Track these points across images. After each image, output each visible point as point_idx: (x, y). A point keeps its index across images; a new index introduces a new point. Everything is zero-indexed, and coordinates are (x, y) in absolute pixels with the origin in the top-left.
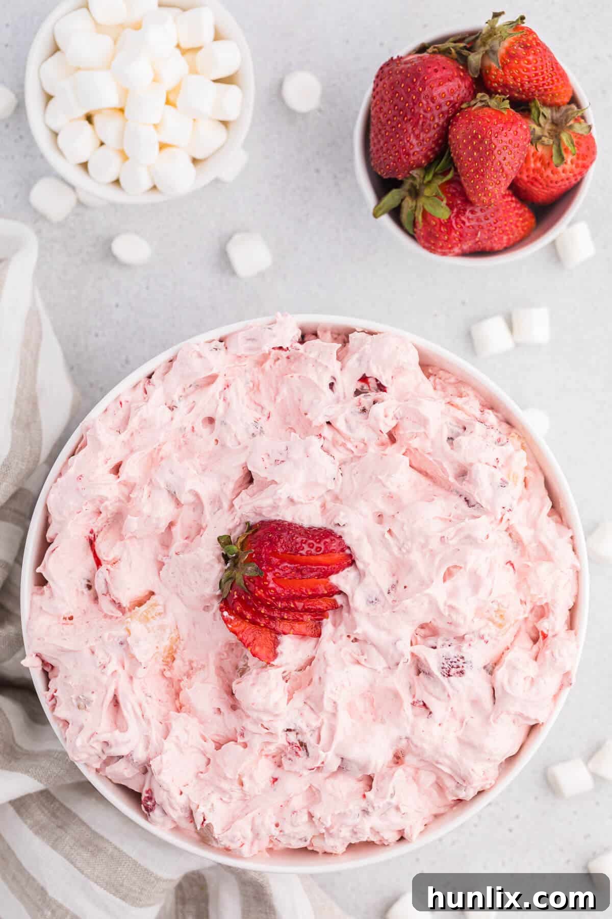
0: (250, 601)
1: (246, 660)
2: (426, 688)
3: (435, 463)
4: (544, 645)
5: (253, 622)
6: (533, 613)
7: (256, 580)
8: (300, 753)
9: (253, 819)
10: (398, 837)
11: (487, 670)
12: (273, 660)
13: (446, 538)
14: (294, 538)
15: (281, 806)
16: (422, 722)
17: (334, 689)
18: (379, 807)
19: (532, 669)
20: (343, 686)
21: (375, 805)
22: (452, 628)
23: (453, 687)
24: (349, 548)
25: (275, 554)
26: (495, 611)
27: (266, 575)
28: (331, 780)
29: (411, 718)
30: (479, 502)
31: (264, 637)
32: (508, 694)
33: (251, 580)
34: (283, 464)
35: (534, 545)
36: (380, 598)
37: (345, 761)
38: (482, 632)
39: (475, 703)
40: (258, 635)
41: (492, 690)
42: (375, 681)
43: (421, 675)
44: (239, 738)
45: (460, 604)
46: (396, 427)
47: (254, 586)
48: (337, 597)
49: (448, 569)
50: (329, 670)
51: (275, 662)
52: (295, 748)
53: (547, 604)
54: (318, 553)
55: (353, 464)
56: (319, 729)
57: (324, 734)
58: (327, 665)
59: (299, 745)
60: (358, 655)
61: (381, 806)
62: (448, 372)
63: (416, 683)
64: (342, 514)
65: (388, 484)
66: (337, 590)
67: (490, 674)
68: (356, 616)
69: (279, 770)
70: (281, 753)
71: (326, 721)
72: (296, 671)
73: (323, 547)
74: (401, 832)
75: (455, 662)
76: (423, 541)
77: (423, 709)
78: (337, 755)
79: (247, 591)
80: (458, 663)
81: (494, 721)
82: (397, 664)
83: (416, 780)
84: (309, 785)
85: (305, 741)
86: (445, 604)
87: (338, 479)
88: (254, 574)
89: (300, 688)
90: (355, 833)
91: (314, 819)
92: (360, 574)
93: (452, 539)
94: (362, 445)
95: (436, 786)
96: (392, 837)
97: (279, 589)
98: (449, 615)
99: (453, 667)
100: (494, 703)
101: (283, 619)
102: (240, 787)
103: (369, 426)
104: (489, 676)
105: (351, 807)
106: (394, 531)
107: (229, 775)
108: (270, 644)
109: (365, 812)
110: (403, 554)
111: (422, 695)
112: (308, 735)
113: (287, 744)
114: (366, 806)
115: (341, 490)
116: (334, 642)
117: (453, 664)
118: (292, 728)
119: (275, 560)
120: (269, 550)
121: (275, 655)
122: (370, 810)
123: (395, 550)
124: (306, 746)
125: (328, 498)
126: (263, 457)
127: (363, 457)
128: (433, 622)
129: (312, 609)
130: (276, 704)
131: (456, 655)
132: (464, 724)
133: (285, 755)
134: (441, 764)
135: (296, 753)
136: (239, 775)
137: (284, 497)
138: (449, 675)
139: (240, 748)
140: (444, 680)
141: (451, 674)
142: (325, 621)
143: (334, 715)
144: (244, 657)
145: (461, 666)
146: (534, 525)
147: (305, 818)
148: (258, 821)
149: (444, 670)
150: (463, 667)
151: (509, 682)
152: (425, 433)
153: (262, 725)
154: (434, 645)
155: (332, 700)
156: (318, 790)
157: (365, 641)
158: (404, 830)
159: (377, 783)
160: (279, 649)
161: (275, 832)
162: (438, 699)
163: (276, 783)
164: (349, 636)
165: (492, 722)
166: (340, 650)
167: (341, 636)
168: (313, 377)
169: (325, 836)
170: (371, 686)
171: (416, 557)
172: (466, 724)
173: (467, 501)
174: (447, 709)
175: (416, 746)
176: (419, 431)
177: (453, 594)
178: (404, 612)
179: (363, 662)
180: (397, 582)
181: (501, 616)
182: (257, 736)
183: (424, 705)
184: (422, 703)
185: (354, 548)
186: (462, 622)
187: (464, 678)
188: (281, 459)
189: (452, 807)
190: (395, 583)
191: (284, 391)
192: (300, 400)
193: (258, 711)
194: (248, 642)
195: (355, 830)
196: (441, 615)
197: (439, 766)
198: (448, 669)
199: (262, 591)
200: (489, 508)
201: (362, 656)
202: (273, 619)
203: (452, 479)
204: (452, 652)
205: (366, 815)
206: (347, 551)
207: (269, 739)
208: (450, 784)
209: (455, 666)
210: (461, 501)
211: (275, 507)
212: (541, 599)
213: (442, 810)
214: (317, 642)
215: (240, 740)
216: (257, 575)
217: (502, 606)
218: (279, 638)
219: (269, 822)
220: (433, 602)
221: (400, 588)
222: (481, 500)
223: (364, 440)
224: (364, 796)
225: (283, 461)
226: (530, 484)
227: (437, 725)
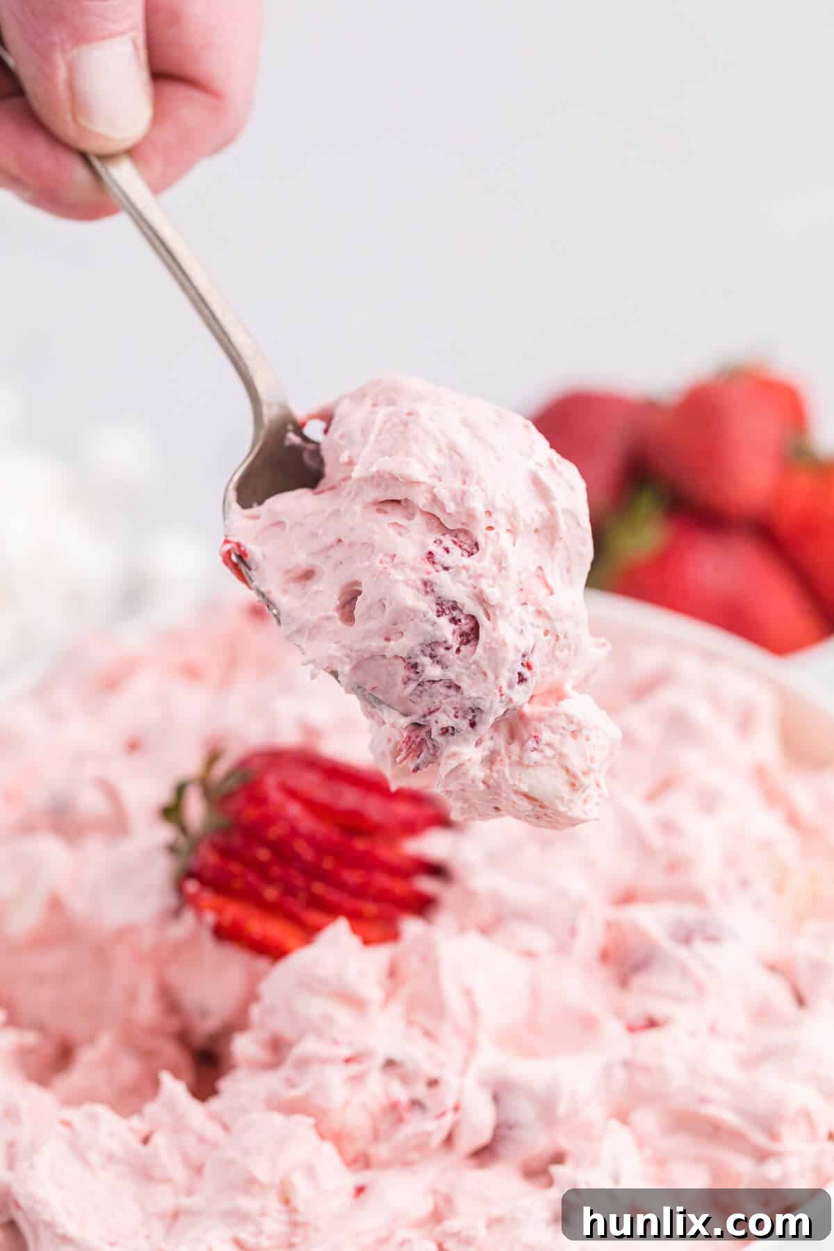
23: (704, 962)
91: (447, 1245)
102: (281, 1207)
140: (682, 949)
162: (677, 1000)
183: (650, 1021)
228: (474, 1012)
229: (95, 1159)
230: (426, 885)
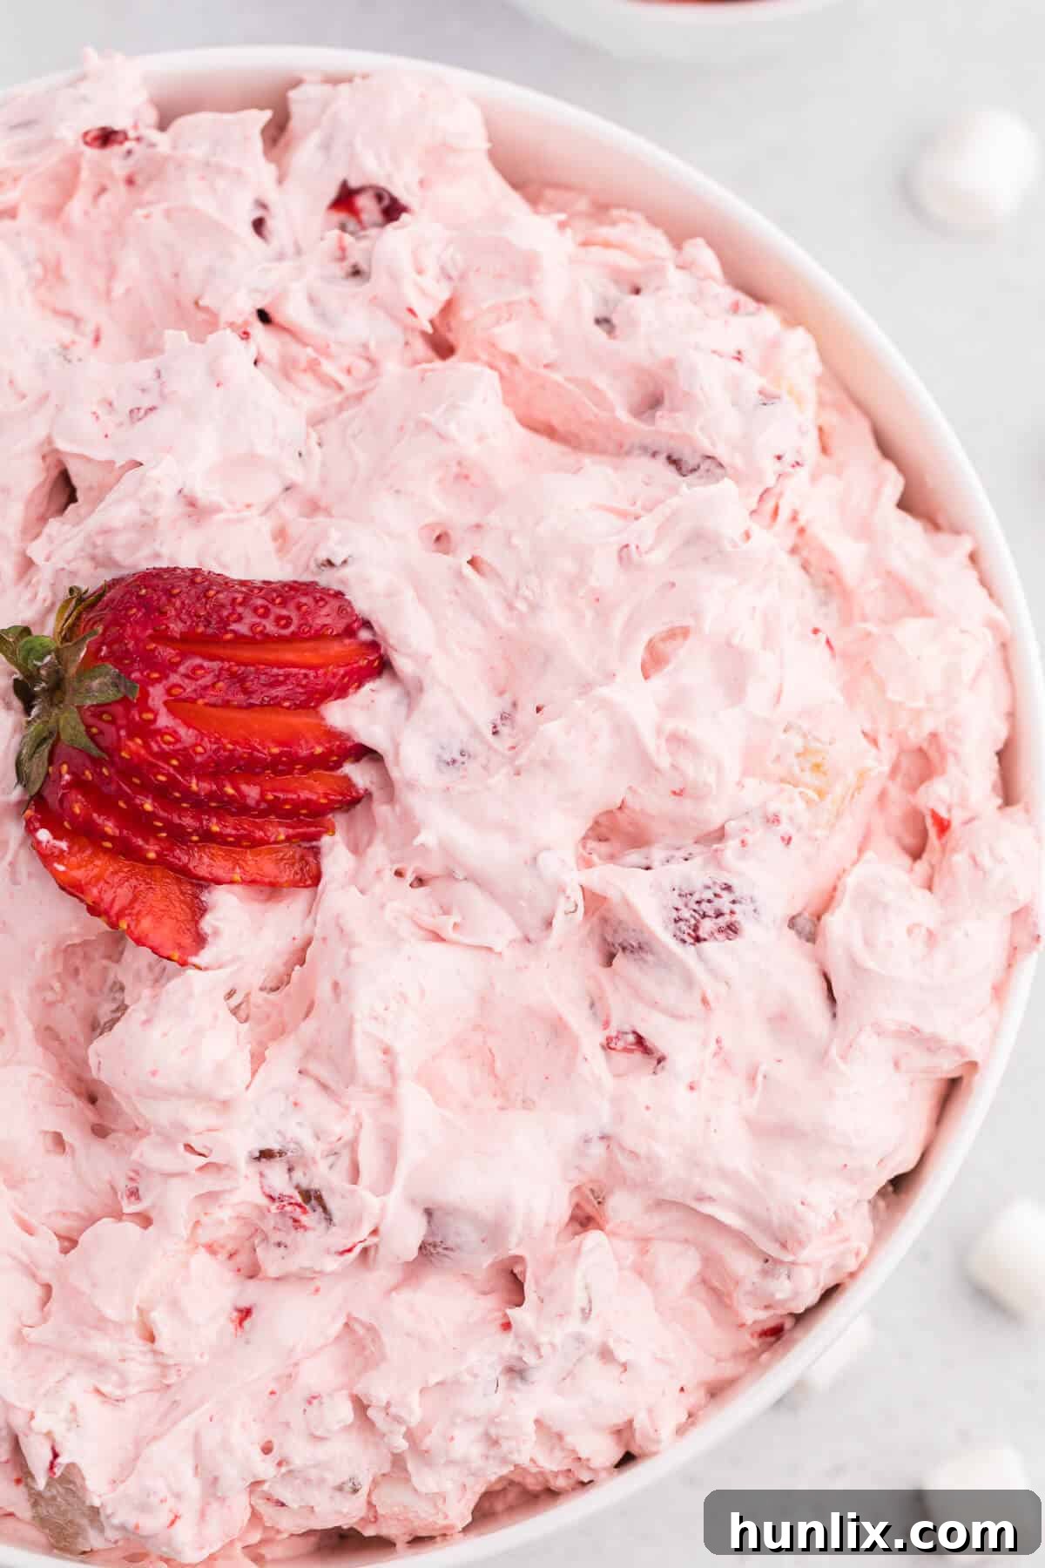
0: (109, 780)
1: (117, 995)
2: (637, 993)
3: (571, 387)
4: (944, 847)
5: (125, 851)
6: (899, 779)
7: (119, 710)
8: (304, 1219)
9: (197, 1437)
10: (617, 1455)
11: (799, 933)
12: (196, 953)
13: (633, 547)
14: (211, 593)
15: (272, 1393)
16: (642, 1085)
17: (380, 1008)
18: (553, 1345)
19: (924, 909)
20: (404, 997)
21: (543, 1339)
22: (687, 806)
23: (713, 973)
24: (367, 624)
25: (163, 638)
26: (798, 755)
27: (145, 695)
28: (404, 1297)
29: (608, 1081)
30: (711, 451)
31: (164, 894)
32: (866, 970)
33: (105, 717)
34: (152, 416)
35: (874, 584)
36: (474, 746)
37: (437, 1214)
38: (773, 808)
39: (781, 1020)
40: (143, 887)
41: (823, 979)
42: (492, 985)
43: (619, 960)
44: (124, 1202)
45: (698, 729)
46: (448, 308)
47: (113, 729)
48: (349, 769)
49: (651, 647)
50: (356, 955)
51: (203, 958)
52: (289, 1208)
53: (934, 736)
54: (286, 632)
55: (346, 415)
56: (353, 1145)
57: (369, 1158)
58: (352, 945)
59: (299, 1199)
60: (433, 916)
61: (557, 1340)
62: (567, 187)
63: (608, 988)
64: (335, 535)
65: (452, 429)
66: (349, 744)
67: (808, 940)
68: (414, 801)
69: (252, 1285)
70: (251, 1237)
71: (368, 1121)
72: (262, 989)
73: (296, 622)
74: (623, 1432)
75: (709, 901)
76: (568, 565)
77: (638, 1056)
78: (413, 1202)
79: (95, 752)
80: (717, 903)
81: (843, 1058)
82: (549, 924)
83: (642, 1272)
84: (343, 1320)
85: (315, 1186)
86: (659, 732)
87: (310, 453)
88: (112, 695)
89: (283, 1032)
90: (495, 1443)
91: (370, 1413)
92: (408, 694)
93: (651, 549)
94: (364, 366)
95: (702, 1292)
96: (604, 1451)
97: (187, 735)
98: (674, 767)
99: (704, 916)
100: (834, 1015)
101: (208, 837)
102: (148, 1346)
103: (374, 301)
104: (809, 945)
105: (473, 1357)
106: (487, 555)
107: (111, 1313)
108: (180, 910)
109: (516, 1372)
110: (521, 618)
111: (628, 1015)
112: (323, 1166)
113: (265, 1201)
114: (516, 1352)
115: (324, 482)
116: (362, 892)
117: (705, 906)
118: (276, 1147)
119: (167, 653)
120: (145, 629)
121: (200, 941)
122: (530, 1358)
123: (497, 611)
124: (319, 1199)
125: (289, 510)
126: (94, 408)
127: (371, 390)
128: (630, 801)
129: (286, 801)
130: (220, 1068)
131: (709, 883)
132: (760, 1078)
133: (266, 1239)
134: (711, 1199)
135: (296, 1221)
136: (141, 1311)
137: (168, 491)
138: (698, 939)
139: (131, 1229)
140: (687, 954)
141: (702, 934)
142: (326, 840)
143: (389, 1098)
144: (111, 989)
145: (726, 910)
146: (865, 531)
147: (346, 1412)
148: (211, 1439)
149: (681, 924)
150: (732, 912)
151: (869, 943)
152: (532, 302)
153: (189, 1148)
154: (645, 863)
155: (381, 1041)
156: (370, 1329)
157: (450, 876)
158: (630, 1423)
159: (537, 1283)
160: (207, 924)
161: (265, 1468)
162: (677, 1016)
163: (247, 1324)
164: (399, 874)
165: (838, 1060)
166: (382, 907)
167: (378, 872)
168: (203, 202)
169: (410, 1466)
170: (484, 1001)
171: (555, 622)
172: (765, 1077)
173: (674, 462)
174: (705, 1044)
175: (634, 1155)
176: (516, 297)
177: (675, 705)
178: (546, 764)
179: (449, 933)
180: (515, 705)
181: (817, 767)
182: (175, 1182)
183: (640, 1040)
184: (631, 1038)
185: (381, 619)
186: (711, 778)
187: (737, 943)
188: (146, 403)
189: (752, 1356)
190: (508, 709)
191: (131, 263)
192: (176, 275)
193: (168, 1094)
194: (116, 907)
195: (493, 1431)
196: (650, 769)
197: (708, 1209)
198: (693, 922)
199: (139, 741)
200: (739, 461)
201: (445, 918)
202: (178, 836)
203: (623, 415)
204: (696, 873)
205: (518, 1384)
206: (364, 635)
207: (210, 1183)
208: (743, 1266)
209: (711, 913)
210: (660, 468)
211: (146, 527)
212: (917, 714)
213: (728, 1369)
214: (314, 898)
215: (129, 1207)
216: (120, 696)
217: (817, 739)
218: (205, 897)
219: (244, 1438)
220: (623, 728)
221: (525, 715)
222: (713, 444)
223: (365, 346)
224: (507, 1326)
225: (152, 409)
226: (834, 444)
227: (682, 1089)
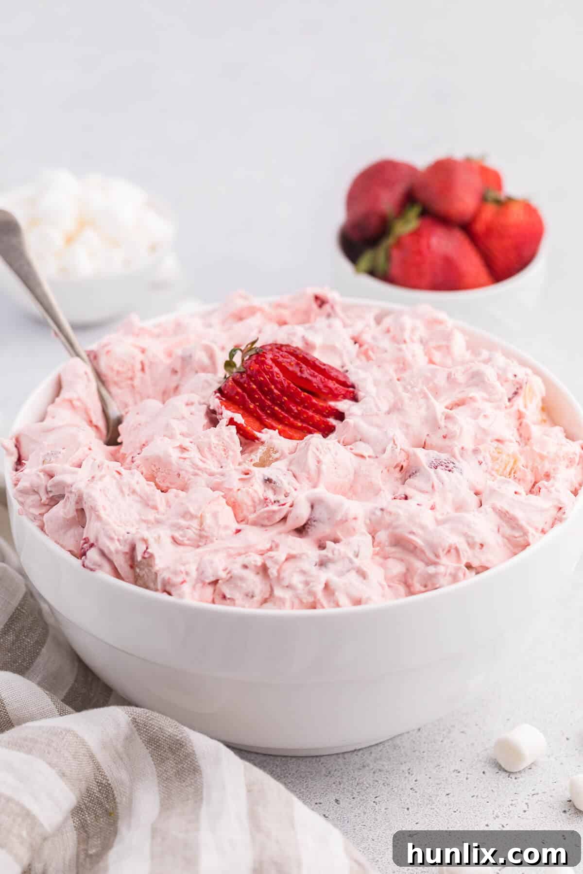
2: (410, 486)
22: (447, 441)
23: (439, 478)
43: (407, 480)
63: (401, 487)
75: (445, 463)
78: (308, 500)
80: (448, 465)
82: (385, 451)
86: (443, 413)
98: (445, 427)
99: (442, 465)
109: (324, 564)
111: (404, 490)
114: (326, 554)
128: (427, 441)
131: (447, 459)
134: (414, 533)
140: (431, 470)
141: (438, 468)
149: (432, 464)
150: (452, 468)
161: (222, 573)
162: (422, 491)
183: (406, 497)
184: (403, 496)
187: (451, 474)
196: (437, 426)
198: (437, 465)
205: (323, 568)
227: (415, 503)
228: (319, 472)
229: (126, 491)
230: (332, 421)
